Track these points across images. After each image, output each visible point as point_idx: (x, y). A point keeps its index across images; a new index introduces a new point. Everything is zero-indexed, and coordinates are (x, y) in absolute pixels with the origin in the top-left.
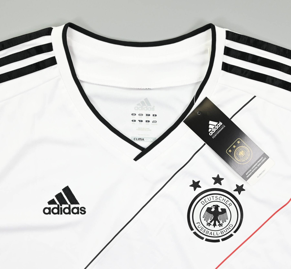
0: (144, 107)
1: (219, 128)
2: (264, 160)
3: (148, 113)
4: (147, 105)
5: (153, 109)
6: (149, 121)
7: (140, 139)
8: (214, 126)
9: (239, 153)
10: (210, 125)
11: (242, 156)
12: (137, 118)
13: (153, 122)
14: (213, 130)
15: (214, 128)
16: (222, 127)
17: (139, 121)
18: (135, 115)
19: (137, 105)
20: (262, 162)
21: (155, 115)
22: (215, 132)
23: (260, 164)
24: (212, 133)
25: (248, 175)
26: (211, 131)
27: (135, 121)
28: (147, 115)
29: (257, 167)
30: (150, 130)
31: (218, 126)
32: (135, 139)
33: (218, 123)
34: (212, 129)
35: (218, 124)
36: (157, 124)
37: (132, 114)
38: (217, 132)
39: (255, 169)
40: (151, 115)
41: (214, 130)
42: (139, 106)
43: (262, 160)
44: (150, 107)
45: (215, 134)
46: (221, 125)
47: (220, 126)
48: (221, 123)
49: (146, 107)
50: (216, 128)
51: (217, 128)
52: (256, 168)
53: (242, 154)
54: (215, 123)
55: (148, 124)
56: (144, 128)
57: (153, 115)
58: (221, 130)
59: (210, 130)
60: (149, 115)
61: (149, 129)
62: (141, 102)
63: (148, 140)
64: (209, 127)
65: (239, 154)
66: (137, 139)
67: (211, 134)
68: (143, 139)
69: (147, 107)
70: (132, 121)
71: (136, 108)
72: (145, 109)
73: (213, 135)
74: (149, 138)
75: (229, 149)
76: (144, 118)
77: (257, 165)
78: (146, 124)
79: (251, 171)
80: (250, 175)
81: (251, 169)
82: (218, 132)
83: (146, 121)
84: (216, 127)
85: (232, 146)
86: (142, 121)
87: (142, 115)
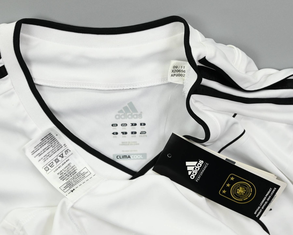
0: (128, 114)
1: (200, 168)
2: (274, 191)
3: (134, 122)
4: (131, 112)
5: (140, 116)
6: (135, 133)
7: (125, 157)
8: (194, 167)
9: (236, 191)
10: (188, 167)
11: (243, 194)
12: (119, 129)
13: (141, 133)
14: (194, 172)
15: (194, 169)
16: (205, 165)
17: (123, 133)
18: (117, 125)
19: (119, 112)
20: (272, 194)
21: (143, 124)
22: (197, 174)
23: (270, 197)
24: (194, 176)
25: (257, 214)
26: (192, 174)
27: (117, 133)
28: (132, 125)
29: (267, 201)
30: (138, 144)
31: (199, 165)
32: (118, 157)
33: (198, 162)
34: (192, 171)
35: (199, 164)
36: (146, 136)
37: (112, 125)
38: (200, 173)
39: (265, 205)
40: (138, 124)
41: (196, 172)
42: (121, 114)
43: (271, 192)
44: (135, 113)
45: (198, 176)
46: (202, 163)
47: (201, 165)
48: (201, 162)
49: (130, 114)
50: (197, 169)
51: (199, 168)
52: (266, 203)
53: (242, 192)
54: (194, 163)
55: (135, 136)
56: (129, 142)
57: (141, 124)
58: (204, 169)
59: (190, 173)
60: (135, 125)
61: (136, 142)
62: (124, 108)
63: (135, 157)
64: (188, 170)
65: (238, 192)
66: (121, 157)
67: (192, 177)
68: (129, 157)
69: (132, 114)
70: (113, 133)
71: (117, 117)
72: (130, 117)
73: (195, 178)
74: (137, 154)
75: (223, 189)
76: (129, 129)
77: (267, 199)
78: (132, 136)
79: (260, 208)
80: (259, 213)
81: (260, 206)
82: (202, 173)
83: (132, 133)
84: (196, 167)
85: (225, 185)
86: (126, 133)
87: (126, 125)
